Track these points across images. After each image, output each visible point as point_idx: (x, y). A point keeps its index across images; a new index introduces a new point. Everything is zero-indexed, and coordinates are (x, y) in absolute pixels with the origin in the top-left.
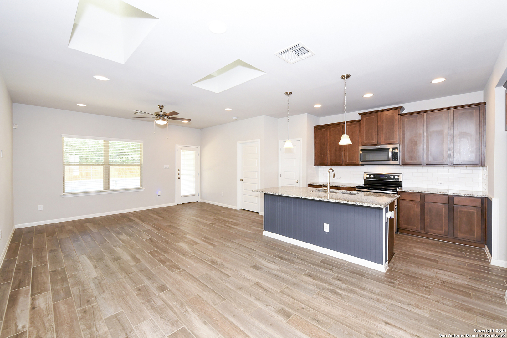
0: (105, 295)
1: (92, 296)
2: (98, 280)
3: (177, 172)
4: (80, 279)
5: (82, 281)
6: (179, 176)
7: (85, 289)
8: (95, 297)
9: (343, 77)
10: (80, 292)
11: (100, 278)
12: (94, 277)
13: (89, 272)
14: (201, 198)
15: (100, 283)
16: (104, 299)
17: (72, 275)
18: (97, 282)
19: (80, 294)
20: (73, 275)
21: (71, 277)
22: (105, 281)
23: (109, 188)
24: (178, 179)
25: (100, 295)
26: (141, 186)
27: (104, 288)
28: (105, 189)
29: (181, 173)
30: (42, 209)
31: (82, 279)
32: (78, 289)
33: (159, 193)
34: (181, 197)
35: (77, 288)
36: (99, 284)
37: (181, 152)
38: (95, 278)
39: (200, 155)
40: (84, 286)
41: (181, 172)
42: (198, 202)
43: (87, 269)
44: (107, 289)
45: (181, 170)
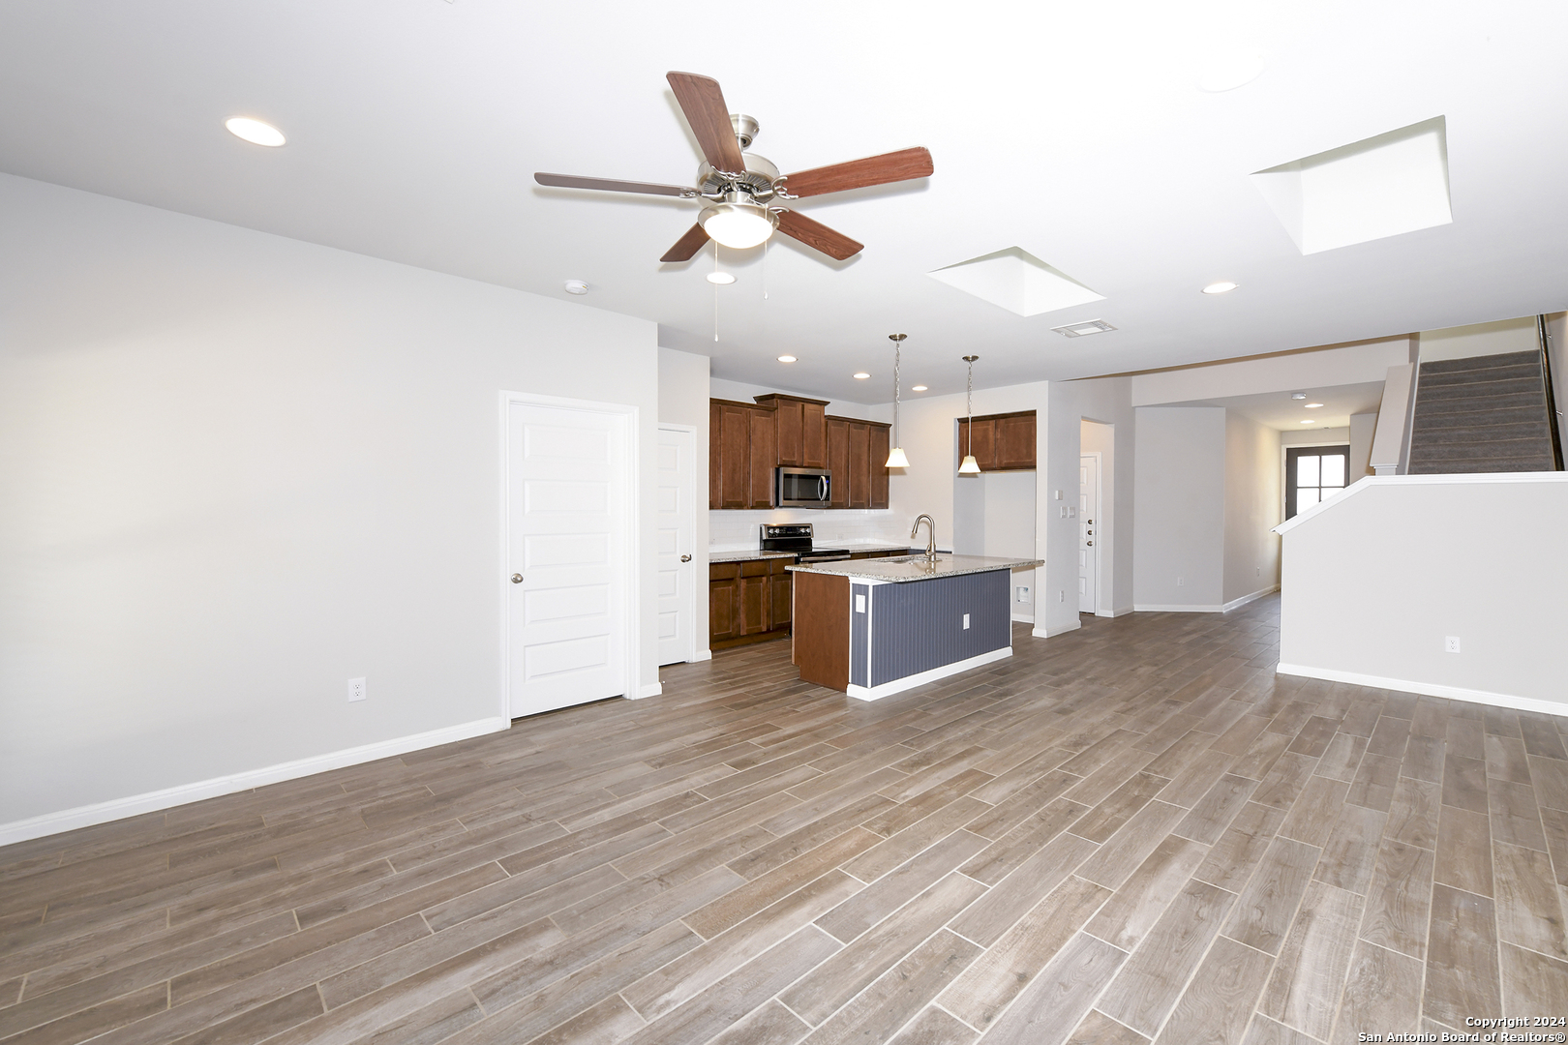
0: (1354, 836)
1: (1383, 852)
2: (1337, 875)
4: (1386, 912)
5: (1384, 904)
7: (1391, 876)
8: (1377, 846)
9: (966, 358)
10: (1409, 880)
11: (1329, 875)
12: (1342, 891)
13: (1342, 913)
15: (1340, 865)
16: (1361, 832)
17: (1405, 949)
18: (1344, 874)
19: (1410, 874)
20: (1402, 943)
21: (1414, 943)
22: (1324, 860)
25: (1363, 844)
27: (1341, 848)
31: (1383, 909)
32: (1409, 889)
35: (1410, 894)
36: (1344, 862)
38: (1339, 884)
40: (1389, 885)
43: (1340, 931)
44: (1337, 843)
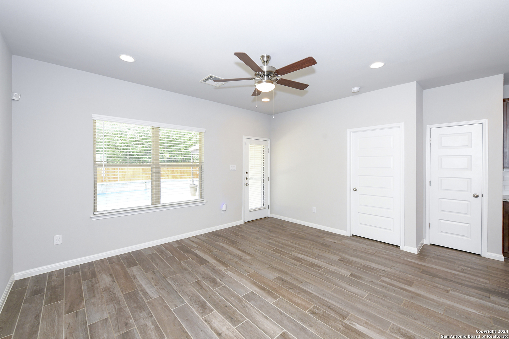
3: (245, 176)
6: (246, 182)
14: (271, 213)
23: (159, 203)
24: (246, 185)
26: (201, 197)
28: (154, 203)
29: (250, 177)
30: (60, 242)
33: (224, 209)
34: (249, 211)
37: (250, 148)
39: (271, 151)
41: (250, 175)
42: (267, 218)
45: (250, 173)
